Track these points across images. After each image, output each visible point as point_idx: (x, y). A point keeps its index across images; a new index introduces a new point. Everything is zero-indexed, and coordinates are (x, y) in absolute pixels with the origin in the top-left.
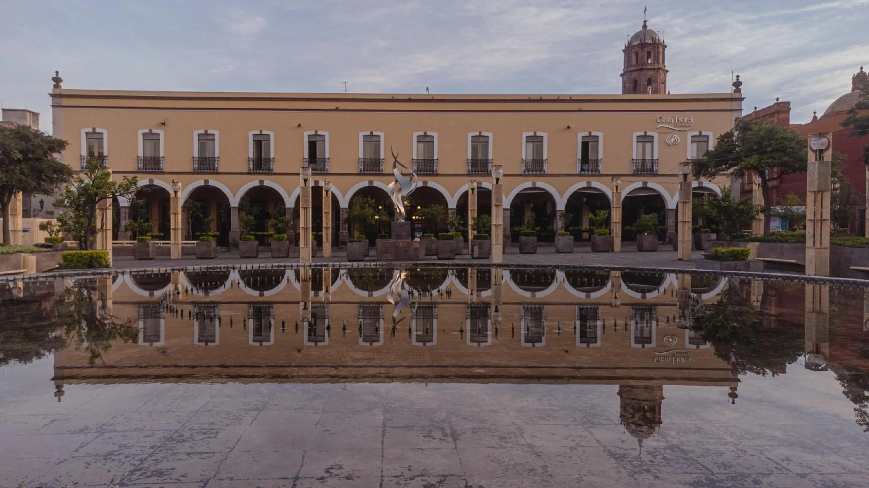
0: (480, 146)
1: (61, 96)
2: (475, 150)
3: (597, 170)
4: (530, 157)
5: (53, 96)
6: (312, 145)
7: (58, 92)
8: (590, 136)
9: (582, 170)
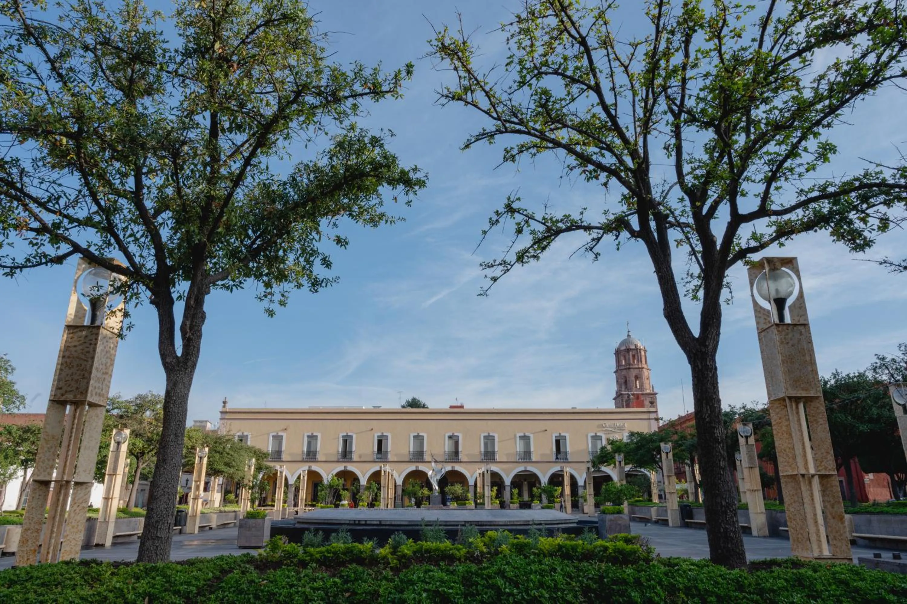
0: (489, 442)
1: (226, 412)
2: (486, 444)
3: (567, 459)
4: (522, 450)
5: (222, 412)
6: (380, 442)
7: (224, 410)
8: (560, 436)
9: (557, 458)
